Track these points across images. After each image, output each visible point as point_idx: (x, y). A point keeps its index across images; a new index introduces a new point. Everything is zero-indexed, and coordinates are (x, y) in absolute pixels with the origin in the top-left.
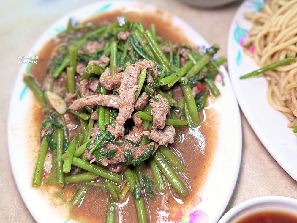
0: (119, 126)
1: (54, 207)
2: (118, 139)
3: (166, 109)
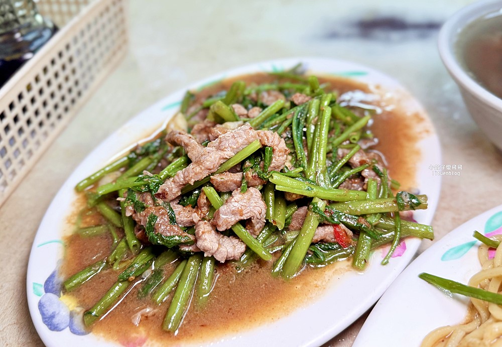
0: (172, 183)
1: (67, 222)
2: (158, 195)
3: (244, 212)
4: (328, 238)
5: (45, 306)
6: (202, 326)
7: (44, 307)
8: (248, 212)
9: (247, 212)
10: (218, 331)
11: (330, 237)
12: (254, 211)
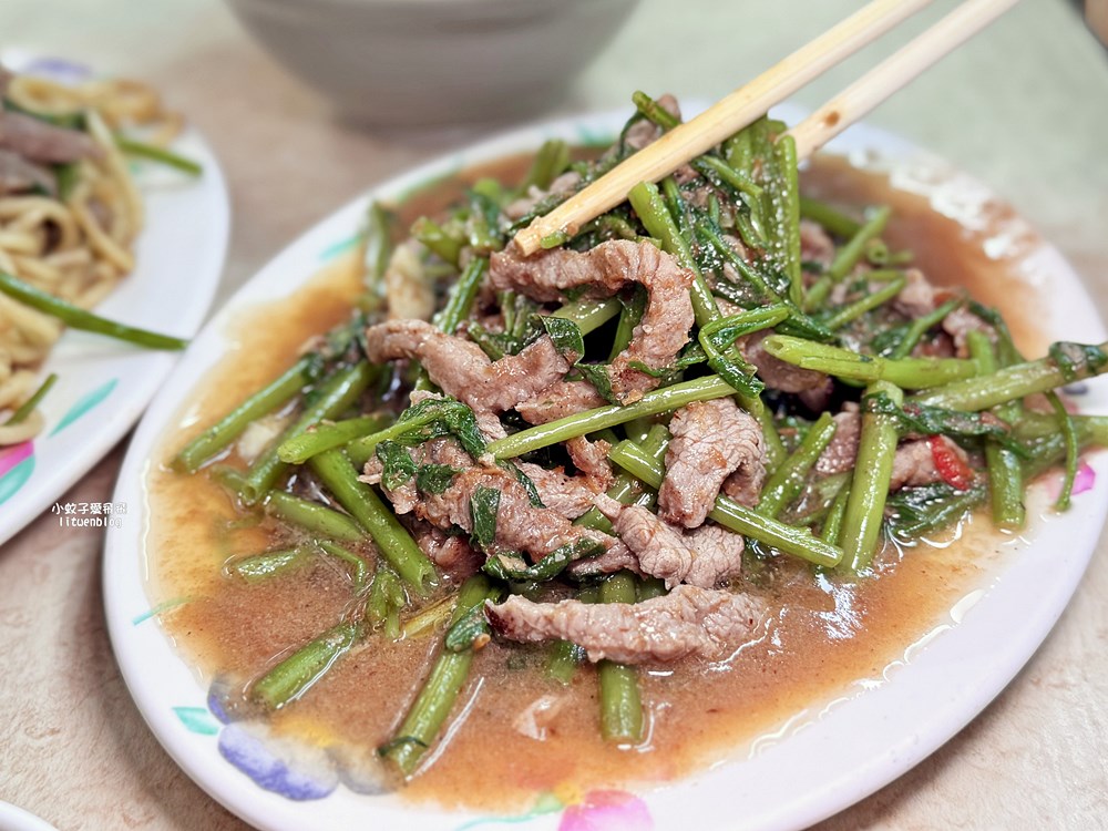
3: (726, 454)
4: (921, 473)
5: (242, 753)
6: (713, 711)
7: (243, 757)
8: (733, 451)
9: (729, 452)
10: (756, 715)
11: (926, 470)
12: (743, 442)
